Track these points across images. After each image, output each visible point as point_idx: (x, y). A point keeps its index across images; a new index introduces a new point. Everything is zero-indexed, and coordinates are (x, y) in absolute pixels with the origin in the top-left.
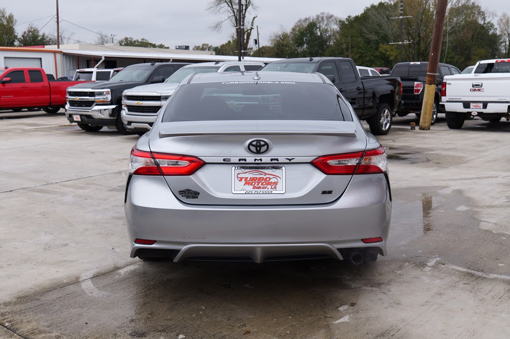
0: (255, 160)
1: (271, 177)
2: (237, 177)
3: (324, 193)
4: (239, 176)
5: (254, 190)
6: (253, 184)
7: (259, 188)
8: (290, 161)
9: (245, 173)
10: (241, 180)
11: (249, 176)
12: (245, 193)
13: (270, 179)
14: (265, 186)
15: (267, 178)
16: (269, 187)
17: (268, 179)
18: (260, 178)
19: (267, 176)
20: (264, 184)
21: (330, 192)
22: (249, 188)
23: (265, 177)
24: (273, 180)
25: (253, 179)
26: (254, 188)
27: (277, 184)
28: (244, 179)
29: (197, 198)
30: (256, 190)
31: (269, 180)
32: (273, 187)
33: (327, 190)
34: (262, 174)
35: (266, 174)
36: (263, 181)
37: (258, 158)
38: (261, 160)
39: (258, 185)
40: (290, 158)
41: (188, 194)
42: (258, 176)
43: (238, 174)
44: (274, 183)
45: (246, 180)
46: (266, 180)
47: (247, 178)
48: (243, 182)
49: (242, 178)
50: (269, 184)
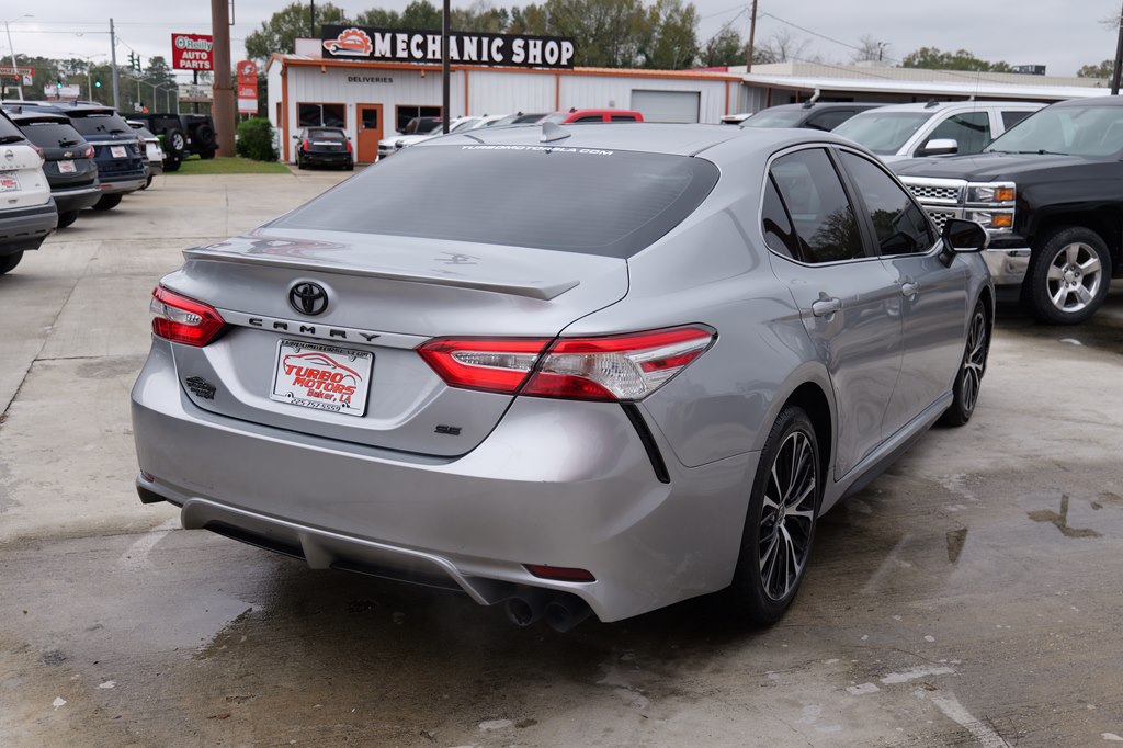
0: (303, 329)
1: (345, 373)
2: (285, 364)
3: (441, 429)
4: (288, 362)
5: (309, 398)
6: (310, 384)
7: (318, 395)
8: (369, 339)
9: (300, 357)
10: (289, 373)
11: (305, 364)
12: (292, 404)
13: (342, 378)
14: (331, 393)
15: (336, 375)
16: (337, 395)
17: (338, 378)
18: (324, 372)
19: (338, 370)
20: (330, 387)
21: (455, 431)
22: (301, 392)
23: (333, 372)
24: (347, 382)
25: (310, 373)
26: (310, 393)
27: (353, 392)
28: (295, 370)
29: (212, 398)
30: (313, 399)
31: (340, 380)
32: (345, 397)
33: (450, 424)
34: (328, 365)
35: (337, 365)
36: (329, 381)
37: (308, 325)
38: (313, 330)
39: (318, 388)
40: (370, 333)
41: (201, 387)
42: (321, 368)
43: (287, 357)
44: (349, 388)
45: (298, 373)
46: (333, 380)
47: (300, 369)
48: (293, 376)
49: (291, 368)
50: (338, 389)
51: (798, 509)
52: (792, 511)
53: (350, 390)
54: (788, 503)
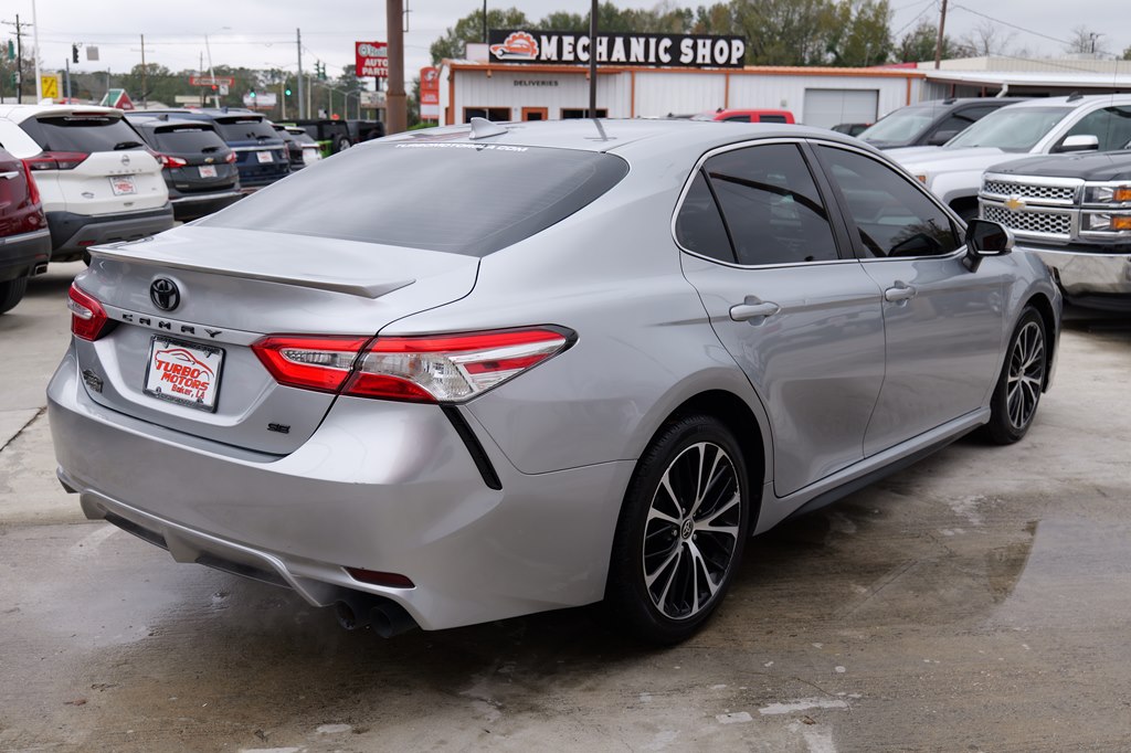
0: (161, 324)
1: (202, 369)
2: (156, 359)
3: (273, 427)
4: (159, 357)
6: (175, 379)
7: (180, 390)
8: (213, 335)
9: (168, 352)
10: (158, 368)
11: (172, 359)
13: (199, 374)
14: (190, 388)
15: (195, 370)
16: (194, 391)
17: (196, 374)
18: (186, 368)
19: (197, 366)
21: (286, 430)
23: (193, 368)
24: (202, 378)
25: (176, 368)
26: (174, 388)
27: (206, 388)
28: (164, 365)
29: (101, 391)
31: (197, 376)
32: (200, 393)
34: (189, 360)
35: (195, 361)
36: (189, 377)
37: (166, 321)
38: (168, 326)
39: (180, 383)
41: (95, 379)
42: (184, 364)
43: (158, 352)
44: (203, 384)
45: (165, 369)
46: (192, 376)
47: (168, 364)
48: (162, 371)
49: (161, 363)
50: (195, 385)
51: (711, 524)
52: (704, 525)
53: (205, 385)
54: (698, 517)
